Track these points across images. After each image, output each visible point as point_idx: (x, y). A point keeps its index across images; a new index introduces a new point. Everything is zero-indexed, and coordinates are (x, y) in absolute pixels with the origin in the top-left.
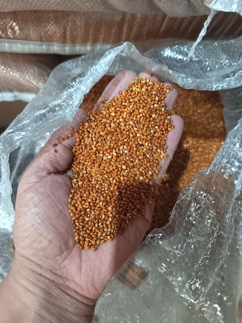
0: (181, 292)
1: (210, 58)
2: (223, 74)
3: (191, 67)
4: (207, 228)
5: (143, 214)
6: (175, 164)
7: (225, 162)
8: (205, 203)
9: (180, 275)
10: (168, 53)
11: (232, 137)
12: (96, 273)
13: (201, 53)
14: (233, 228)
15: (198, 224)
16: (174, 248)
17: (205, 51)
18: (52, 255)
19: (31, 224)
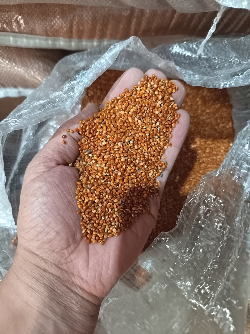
0: (190, 297)
1: (219, 56)
2: (231, 72)
3: (199, 65)
4: (216, 231)
6: (182, 165)
7: (234, 164)
8: (214, 206)
9: (189, 279)
10: (176, 49)
11: (241, 138)
12: (104, 268)
13: (210, 50)
14: (242, 231)
15: (207, 227)
16: (181, 252)
17: (214, 48)
18: (58, 248)
19: (38, 214)
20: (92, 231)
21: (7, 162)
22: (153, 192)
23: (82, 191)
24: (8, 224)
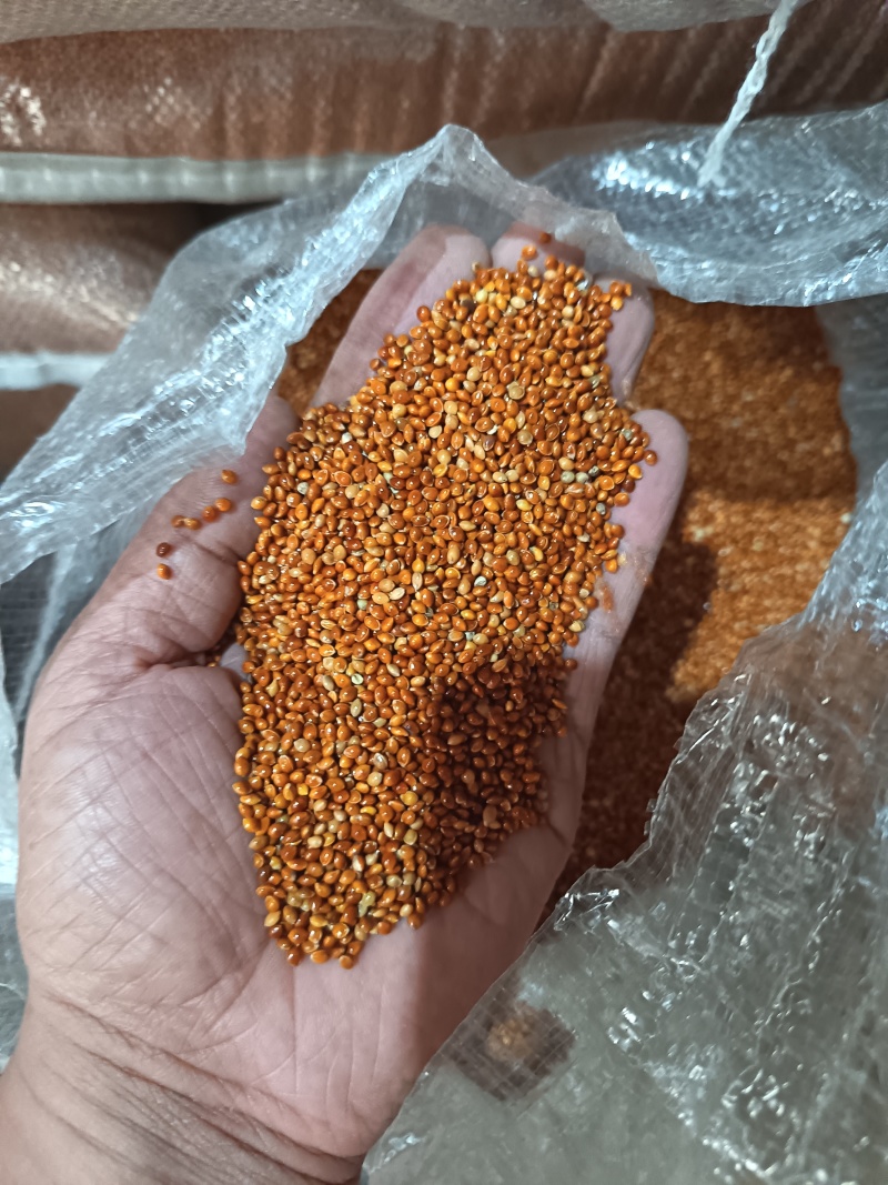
0: (704, 1128)
1: (783, 185)
2: (838, 244)
3: (710, 225)
4: (803, 865)
5: (546, 806)
6: (664, 603)
7: (864, 591)
8: (789, 764)
9: (698, 1056)
10: (617, 172)
12: (357, 1054)
13: (746, 168)
15: (765, 847)
16: (667, 949)
17: (761, 159)
18: (173, 993)
19: (78, 876)
20: (305, 916)
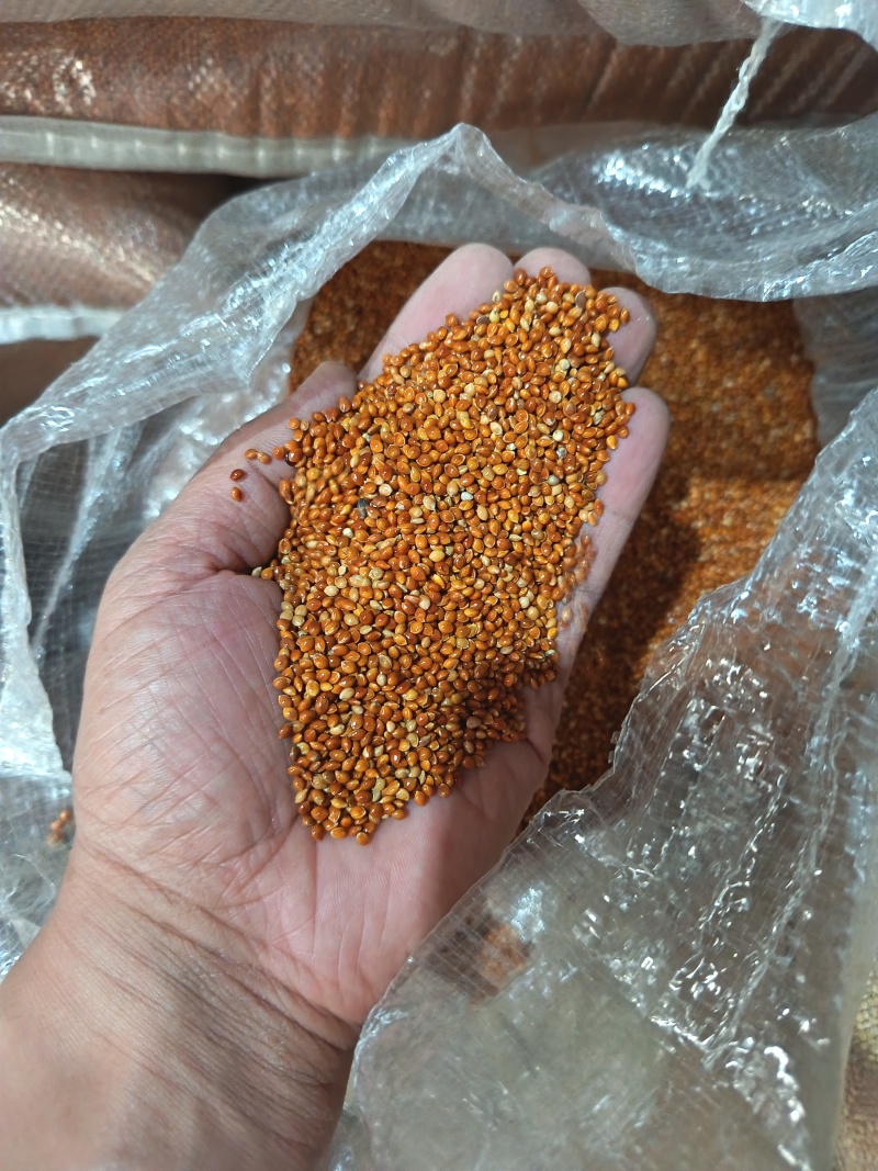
0: (653, 1006)
1: (762, 190)
2: (803, 247)
3: (694, 224)
4: (743, 785)
6: (638, 569)
7: (803, 556)
8: (734, 700)
9: (649, 949)
10: (616, 169)
11: (828, 468)
13: (729, 173)
14: (832, 784)
15: (712, 771)
16: (626, 859)
17: (745, 166)
18: (214, 852)
19: (146, 736)
20: (327, 797)
21: (37, 557)
22: (538, 667)
23: (297, 661)
24: (40, 766)
